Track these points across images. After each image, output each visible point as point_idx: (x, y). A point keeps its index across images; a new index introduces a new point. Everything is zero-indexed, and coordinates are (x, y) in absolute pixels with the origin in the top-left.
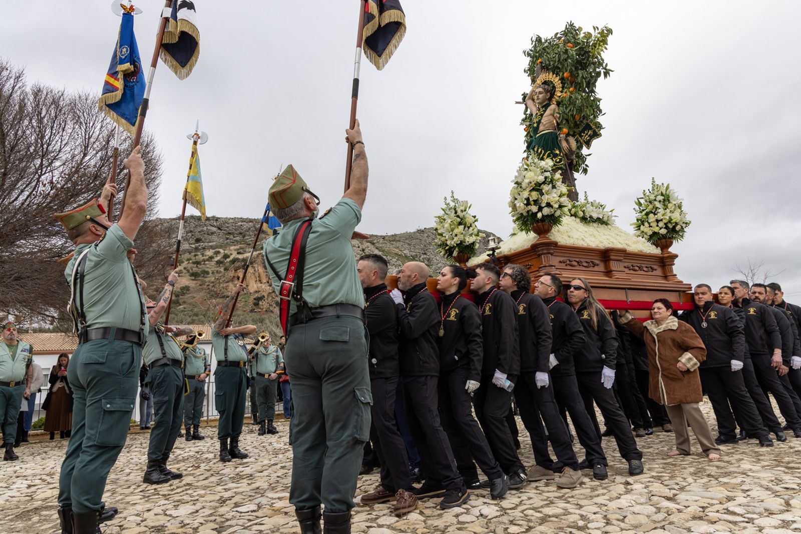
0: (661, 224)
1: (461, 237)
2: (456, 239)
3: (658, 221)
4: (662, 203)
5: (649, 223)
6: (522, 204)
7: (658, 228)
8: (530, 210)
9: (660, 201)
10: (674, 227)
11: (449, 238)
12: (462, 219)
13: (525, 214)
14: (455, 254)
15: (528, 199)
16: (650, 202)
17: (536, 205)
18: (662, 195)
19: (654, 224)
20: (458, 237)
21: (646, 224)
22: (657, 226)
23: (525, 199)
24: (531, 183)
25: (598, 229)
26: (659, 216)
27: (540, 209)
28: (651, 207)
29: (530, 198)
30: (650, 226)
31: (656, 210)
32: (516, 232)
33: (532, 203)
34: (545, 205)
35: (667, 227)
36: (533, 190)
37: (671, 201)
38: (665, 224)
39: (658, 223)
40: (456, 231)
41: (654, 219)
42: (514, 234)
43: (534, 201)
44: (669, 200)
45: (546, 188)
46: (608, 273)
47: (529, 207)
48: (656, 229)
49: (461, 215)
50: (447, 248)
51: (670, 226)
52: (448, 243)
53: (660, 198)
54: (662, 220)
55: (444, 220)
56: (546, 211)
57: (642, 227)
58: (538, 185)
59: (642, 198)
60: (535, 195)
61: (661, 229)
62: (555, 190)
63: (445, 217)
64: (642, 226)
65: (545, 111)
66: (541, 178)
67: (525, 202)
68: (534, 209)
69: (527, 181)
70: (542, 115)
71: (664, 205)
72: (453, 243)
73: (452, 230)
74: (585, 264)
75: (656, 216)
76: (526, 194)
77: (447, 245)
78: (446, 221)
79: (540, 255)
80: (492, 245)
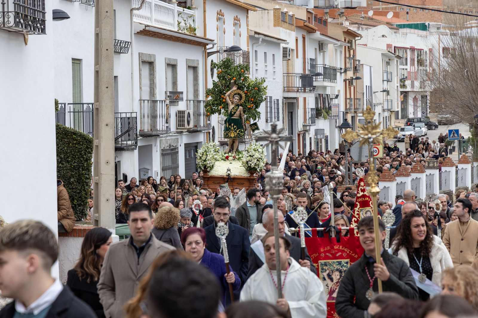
14: (209, 170)
65: (238, 108)
70: (237, 110)
77: (206, 166)
78: (208, 156)
79: (250, 182)
80: (229, 172)
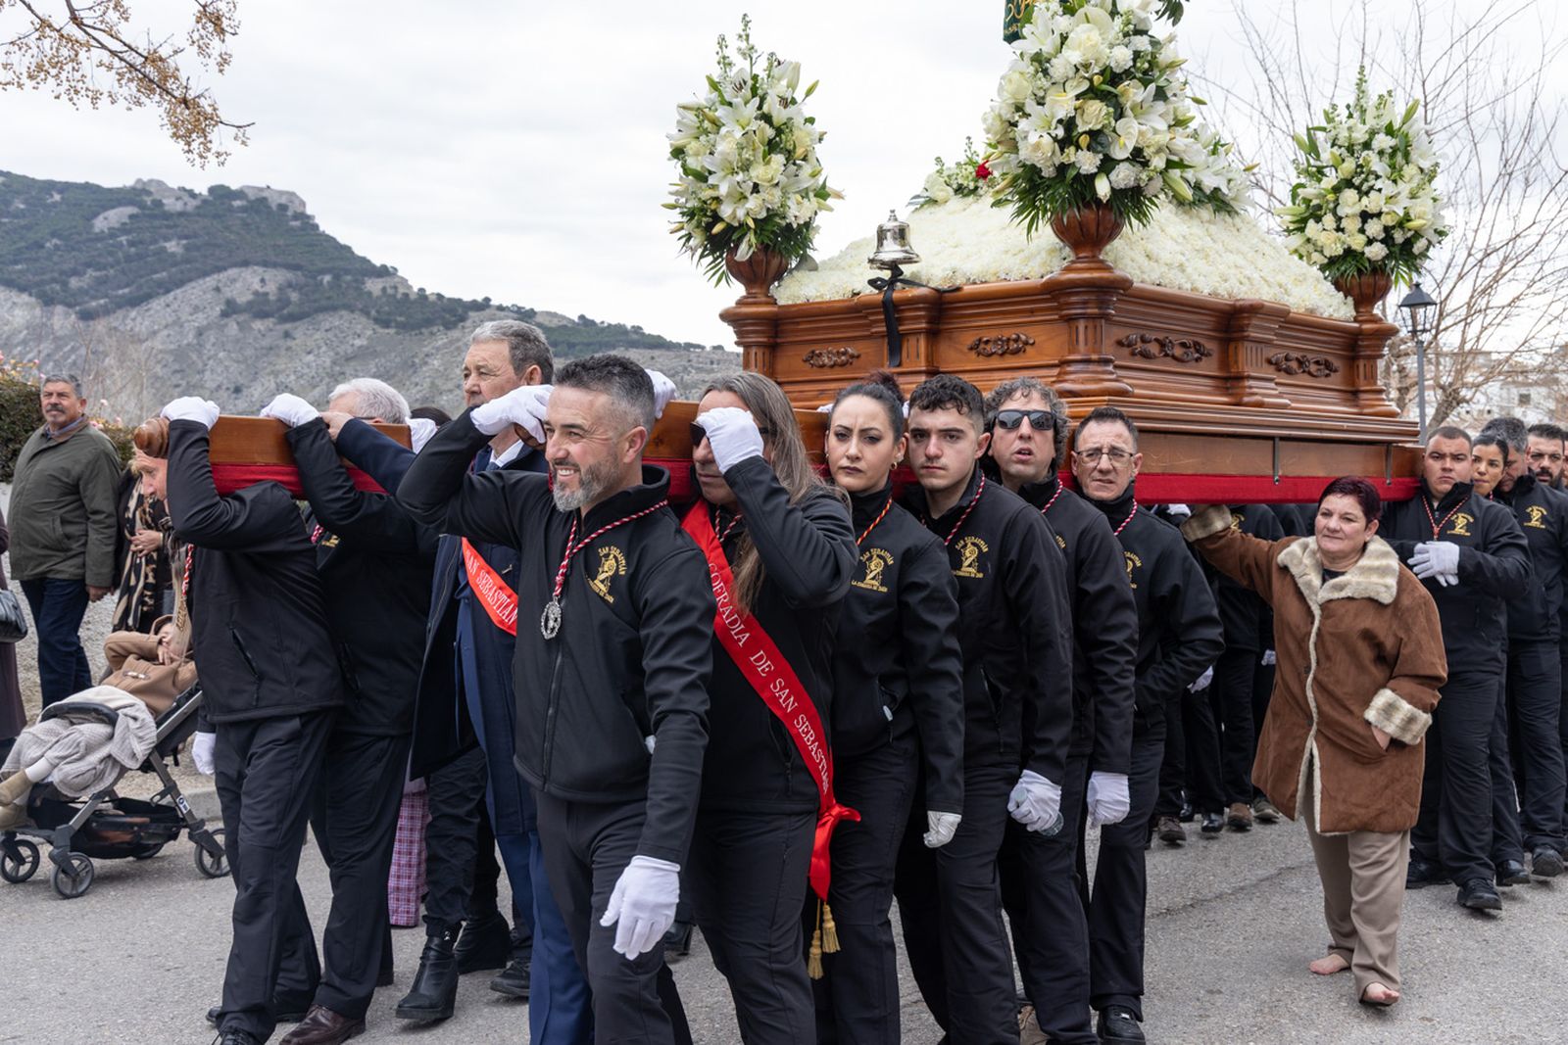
0: (1374, 228)
1: (774, 198)
2: (753, 203)
3: (1365, 216)
4: (1386, 158)
5: (1339, 219)
6: (1047, 140)
7: (1362, 239)
8: (1072, 165)
9: (1381, 153)
10: (1408, 243)
11: (729, 195)
12: (779, 131)
13: (1048, 172)
14: (744, 252)
15: (1069, 124)
16: (1350, 149)
17: (1096, 152)
18: (1390, 131)
19: (1352, 225)
20: (763, 195)
21: (1329, 220)
22: (1362, 231)
23: (1060, 121)
24: (1087, 66)
25: (1213, 228)
26: (1372, 203)
27: (1108, 165)
28: (1349, 165)
29: (1079, 121)
30: (1339, 229)
31: (1366, 180)
32: (939, 195)
33: (1084, 140)
34: (1126, 155)
35: (1388, 240)
36: (1092, 93)
37: (1414, 156)
38: (1387, 229)
39: (1364, 222)
40: (759, 172)
41: (1357, 209)
42: (932, 202)
43: (1092, 133)
44: (1406, 156)
45: (1134, 93)
46: (1230, 381)
47: (1071, 155)
48: (1357, 242)
49: (780, 115)
50: (718, 228)
51: (1399, 237)
52: (726, 211)
53: (1383, 141)
54: (1379, 215)
55: (717, 125)
56: (1124, 175)
57: (1312, 227)
58: (1114, 77)
59: (1324, 129)
60: (1096, 113)
61: (1370, 242)
62: (1160, 106)
63: (721, 112)
64: (1311, 223)
66: (1121, 57)
67: (1060, 132)
68: (1086, 161)
69: (1073, 55)
71: (1393, 167)
72: (741, 214)
73: (746, 167)
74: (1178, 352)
75: (1365, 200)
76: (1063, 104)
77: (716, 218)
78: (723, 130)
79: (1070, 320)
80: (891, 251)
